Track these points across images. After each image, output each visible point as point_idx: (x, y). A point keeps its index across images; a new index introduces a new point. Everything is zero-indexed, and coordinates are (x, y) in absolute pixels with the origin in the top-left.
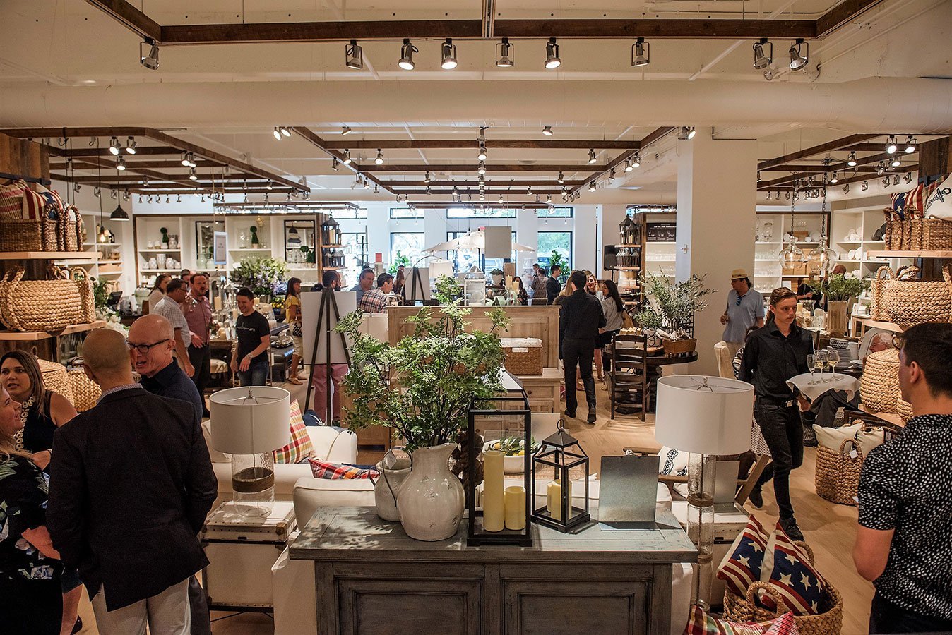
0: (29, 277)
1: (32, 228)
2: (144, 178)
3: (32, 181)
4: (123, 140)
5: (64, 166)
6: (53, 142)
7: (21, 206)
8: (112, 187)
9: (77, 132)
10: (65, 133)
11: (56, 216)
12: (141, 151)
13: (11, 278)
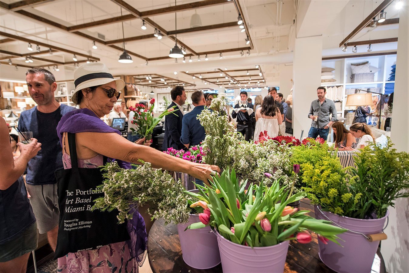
0: (132, 100)
1: (132, 92)
2: (156, 84)
3: (132, 84)
4: (149, 76)
5: (139, 82)
6: (137, 77)
7: (130, 88)
8: (151, 86)
9: (141, 75)
10: (139, 75)
11: (136, 90)
12: (153, 78)
13: (129, 100)
